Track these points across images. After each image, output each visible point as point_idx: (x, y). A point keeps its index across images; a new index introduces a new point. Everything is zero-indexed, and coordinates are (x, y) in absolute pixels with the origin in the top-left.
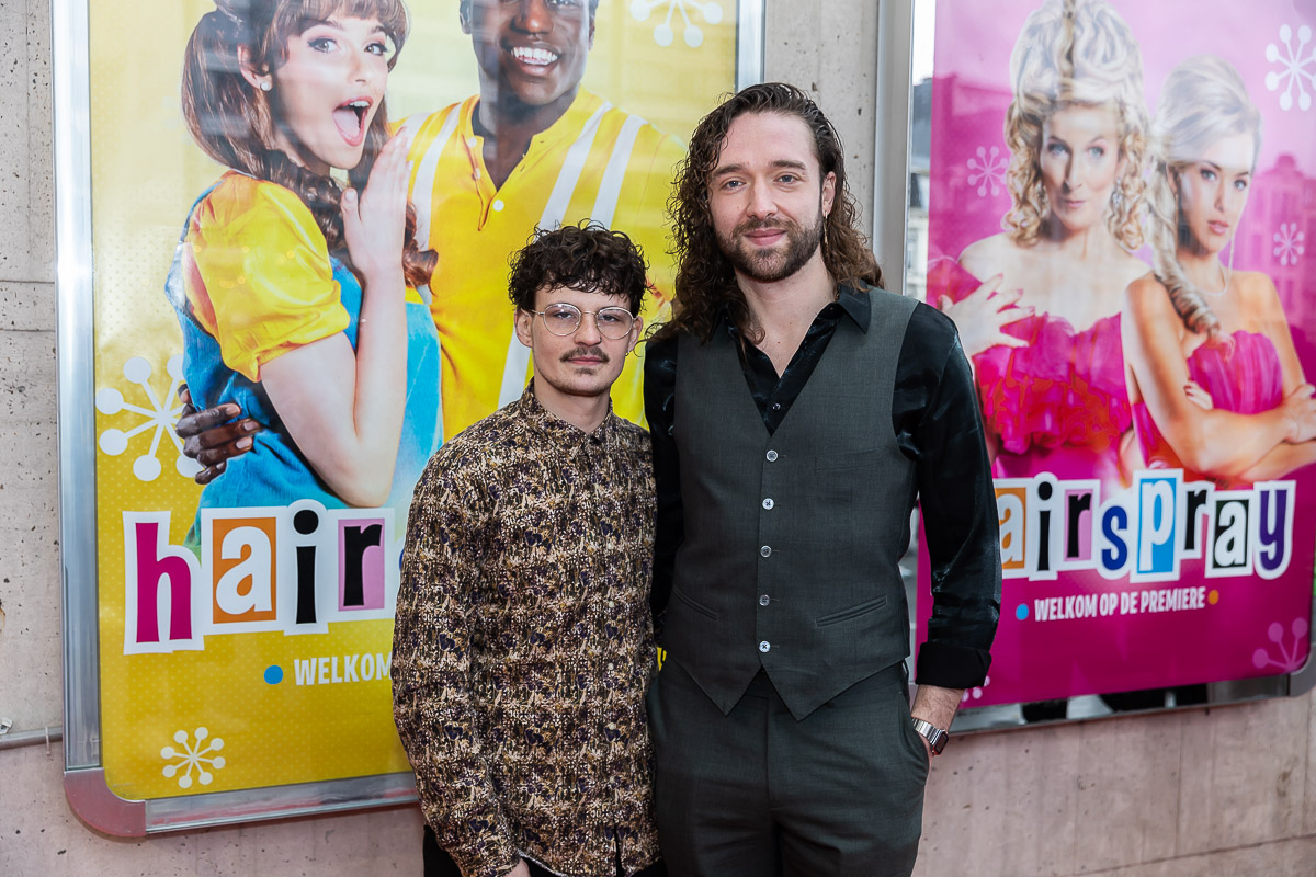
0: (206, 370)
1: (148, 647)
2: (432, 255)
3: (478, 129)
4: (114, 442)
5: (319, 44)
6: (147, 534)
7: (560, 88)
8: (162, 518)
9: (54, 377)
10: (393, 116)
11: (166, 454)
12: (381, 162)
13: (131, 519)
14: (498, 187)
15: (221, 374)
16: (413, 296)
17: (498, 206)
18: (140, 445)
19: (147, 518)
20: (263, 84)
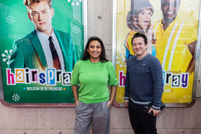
0: (128, 55)
1: (121, 86)
2: (155, 40)
3: (162, 23)
4: (118, 63)
5: (143, 14)
6: (121, 73)
7: (174, 17)
8: (123, 71)
9: (112, 56)
10: (151, 23)
11: (123, 64)
12: (150, 28)
13: (119, 72)
14: (165, 30)
15: (130, 55)
16: (153, 45)
17: (164, 33)
18: (121, 63)
19: (121, 71)
20: (136, 19)
